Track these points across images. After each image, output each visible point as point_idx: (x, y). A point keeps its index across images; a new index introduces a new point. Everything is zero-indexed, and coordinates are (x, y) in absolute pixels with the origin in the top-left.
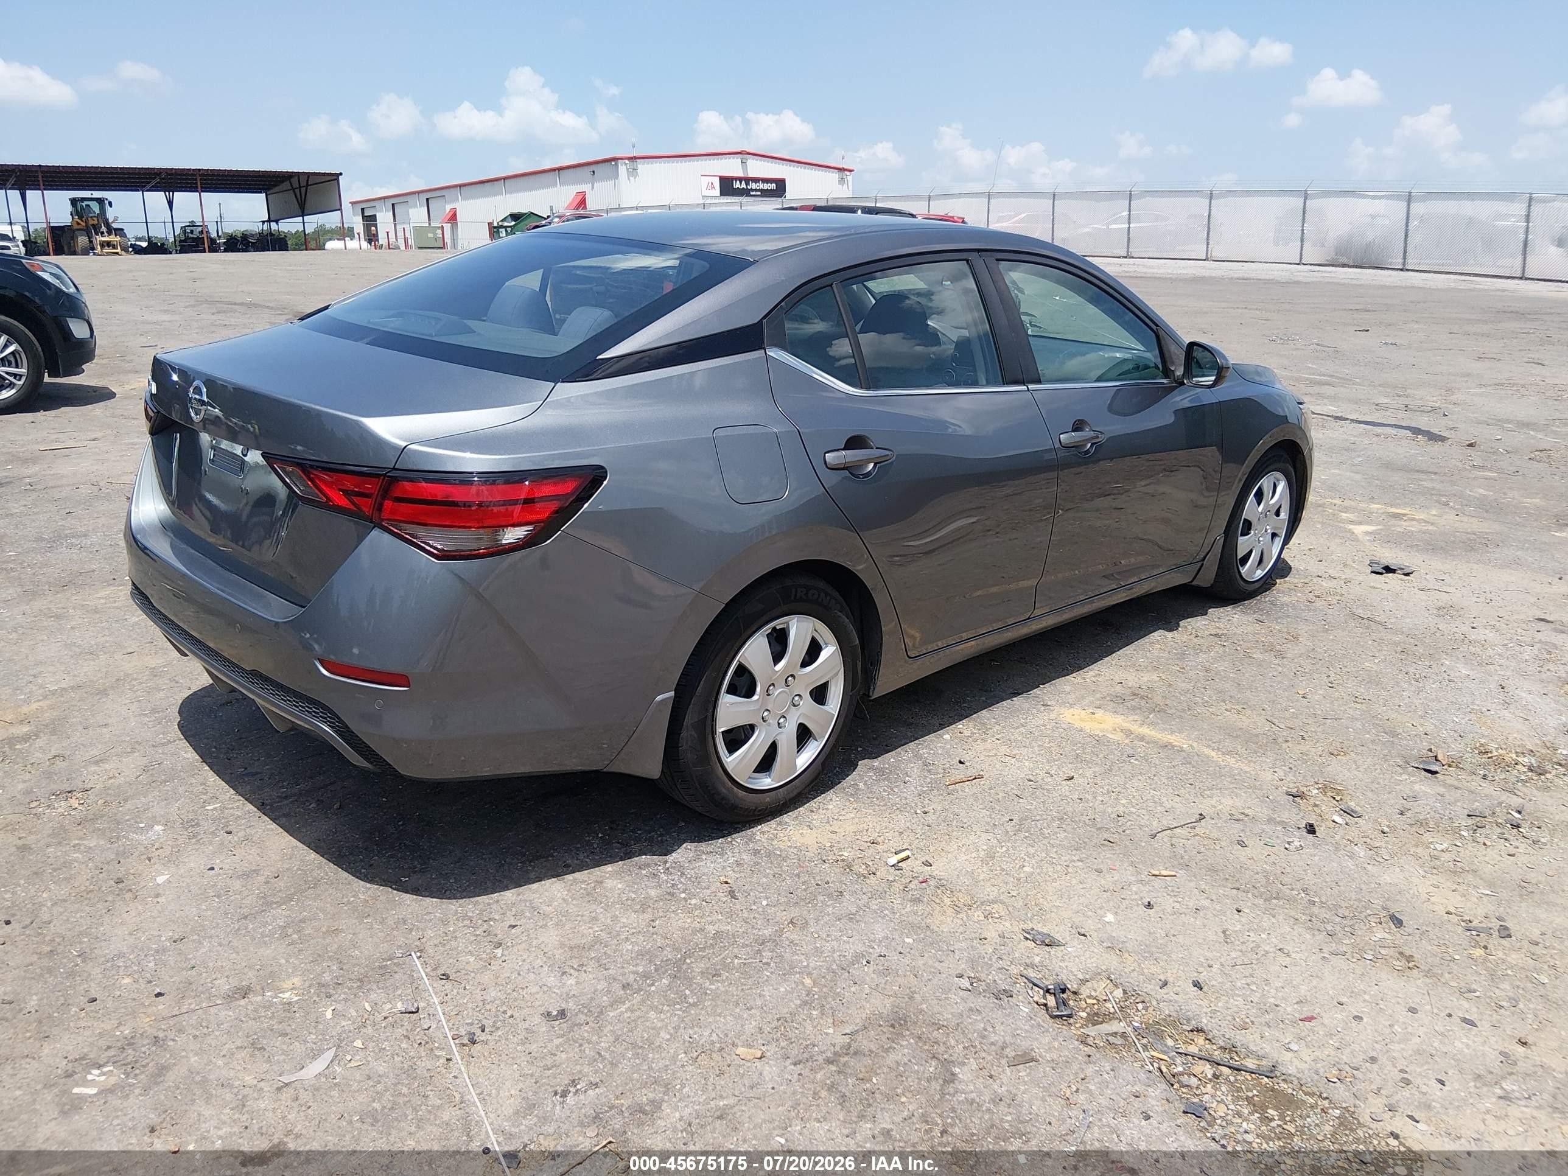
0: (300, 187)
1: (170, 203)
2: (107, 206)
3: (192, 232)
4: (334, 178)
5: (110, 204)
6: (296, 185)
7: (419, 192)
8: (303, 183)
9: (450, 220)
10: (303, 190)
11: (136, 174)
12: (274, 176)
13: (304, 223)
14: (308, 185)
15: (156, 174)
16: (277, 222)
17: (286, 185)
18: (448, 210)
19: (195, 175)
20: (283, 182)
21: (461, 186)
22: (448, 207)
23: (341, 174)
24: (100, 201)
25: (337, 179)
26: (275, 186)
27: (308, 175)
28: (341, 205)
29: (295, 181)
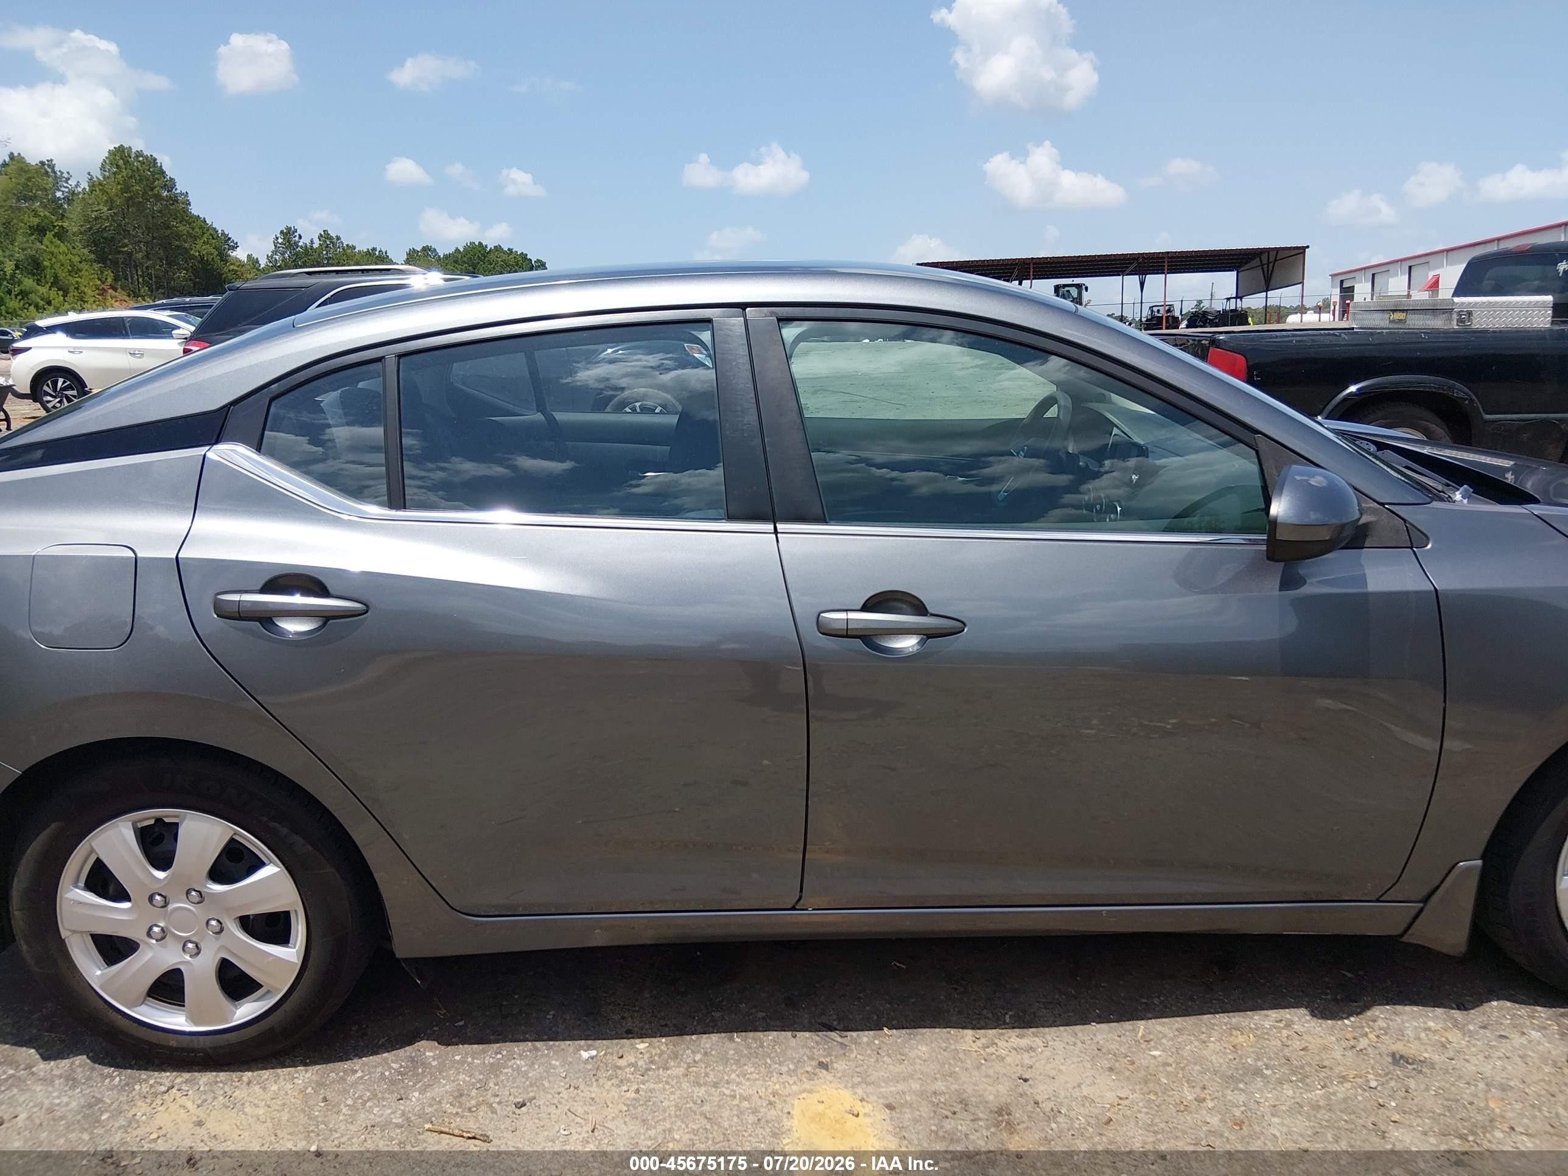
0: (1269, 263)
1: (1142, 284)
2: (1084, 291)
3: (1158, 311)
4: (1301, 251)
5: (1086, 289)
6: (1265, 261)
7: (1402, 260)
8: (1272, 259)
9: (1431, 287)
10: (1271, 265)
11: (1112, 260)
12: (1245, 254)
13: (1267, 297)
14: (1276, 260)
15: (1134, 259)
16: (1241, 298)
17: (1256, 262)
18: (1430, 277)
19: (1164, 258)
20: (1253, 259)
21: (1448, 251)
22: (1431, 274)
23: (1308, 247)
24: (1079, 286)
25: (1304, 253)
26: (1246, 263)
27: (1277, 250)
28: (1303, 279)
29: (1264, 257)
